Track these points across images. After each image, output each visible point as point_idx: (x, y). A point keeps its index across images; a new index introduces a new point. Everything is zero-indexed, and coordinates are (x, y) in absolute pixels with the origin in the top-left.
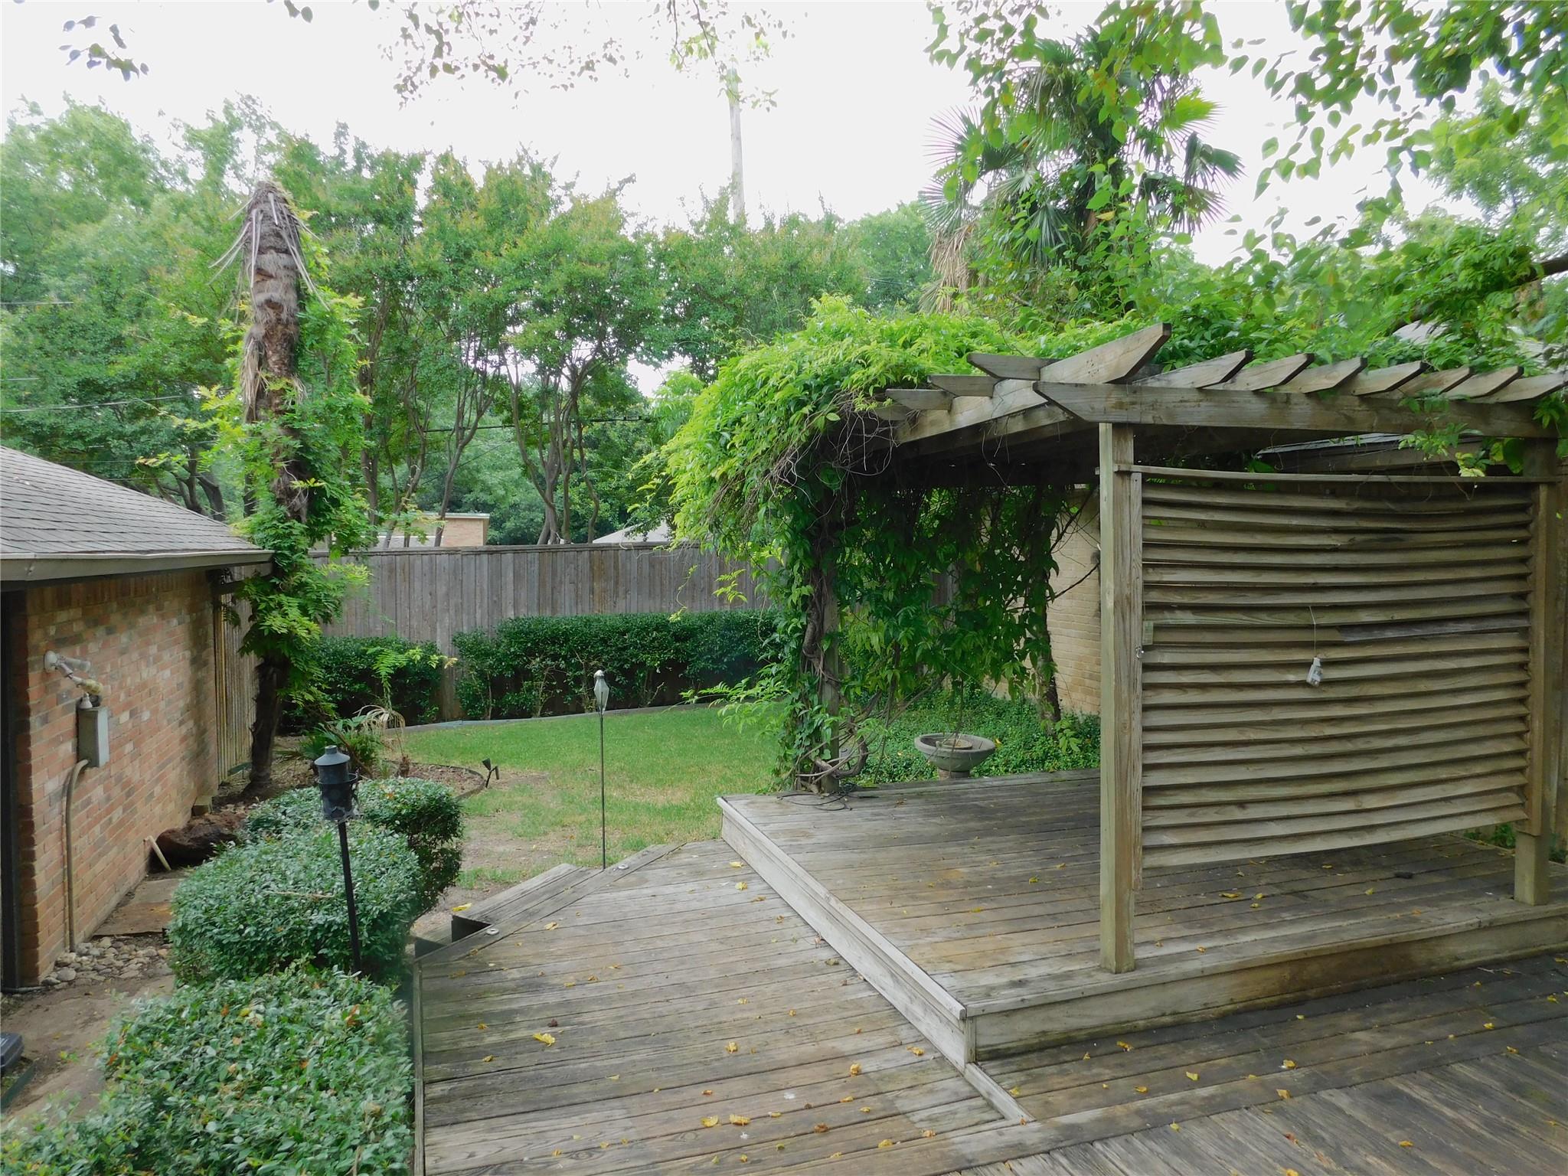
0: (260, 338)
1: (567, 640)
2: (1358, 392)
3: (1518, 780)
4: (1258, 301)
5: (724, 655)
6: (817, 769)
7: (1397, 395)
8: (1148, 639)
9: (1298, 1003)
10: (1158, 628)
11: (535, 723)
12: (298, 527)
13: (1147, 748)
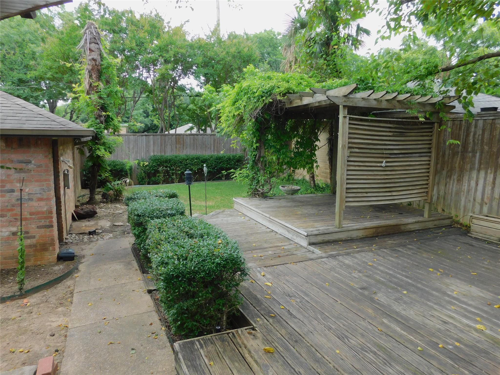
0: (90, 70)
1: (170, 162)
2: (397, 100)
3: (426, 190)
4: (374, 73)
5: (216, 167)
6: (258, 191)
7: (405, 101)
8: (348, 155)
9: (377, 236)
10: (351, 152)
11: (160, 186)
12: (103, 126)
13: (347, 179)
